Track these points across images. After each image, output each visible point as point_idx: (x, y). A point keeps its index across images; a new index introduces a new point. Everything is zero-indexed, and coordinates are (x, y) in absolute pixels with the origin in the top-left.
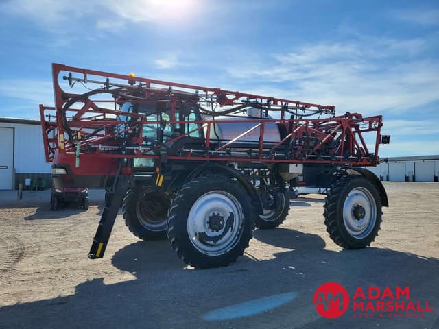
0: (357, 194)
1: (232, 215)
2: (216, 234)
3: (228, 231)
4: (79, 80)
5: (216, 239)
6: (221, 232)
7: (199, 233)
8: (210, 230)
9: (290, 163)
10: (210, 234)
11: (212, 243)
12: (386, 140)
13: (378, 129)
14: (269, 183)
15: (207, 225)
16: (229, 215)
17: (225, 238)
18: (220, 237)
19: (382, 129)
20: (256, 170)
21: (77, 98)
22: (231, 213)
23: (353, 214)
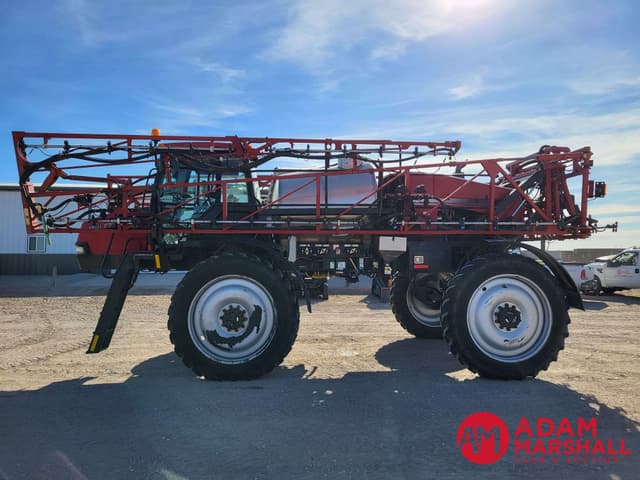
0: (504, 286)
1: (258, 310)
2: (233, 333)
3: (251, 332)
4: (36, 147)
5: (233, 341)
6: (241, 331)
7: (207, 331)
8: (225, 329)
9: (379, 235)
10: (224, 332)
11: (226, 346)
12: (600, 190)
13: (585, 172)
15: (221, 322)
16: (254, 309)
17: (245, 341)
18: (240, 339)
19: (591, 170)
20: (335, 246)
21: (35, 167)
22: (257, 307)
23: (495, 318)
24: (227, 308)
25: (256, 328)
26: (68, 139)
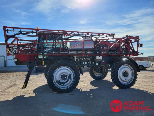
0: (125, 67)
1: (70, 75)
2: (64, 81)
3: (68, 80)
4: (11, 31)
5: (64, 83)
6: (66, 80)
7: (58, 81)
8: (62, 80)
9: (96, 56)
10: (62, 81)
11: (62, 84)
13: (138, 41)
14: (90, 63)
15: (61, 78)
16: (69, 75)
17: (67, 83)
20: (84, 58)
21: (11, 37)
22: (70, 74)
23: (123, 75)
24: (62, 74)
25: (70, 79)
26: (21, 29)
